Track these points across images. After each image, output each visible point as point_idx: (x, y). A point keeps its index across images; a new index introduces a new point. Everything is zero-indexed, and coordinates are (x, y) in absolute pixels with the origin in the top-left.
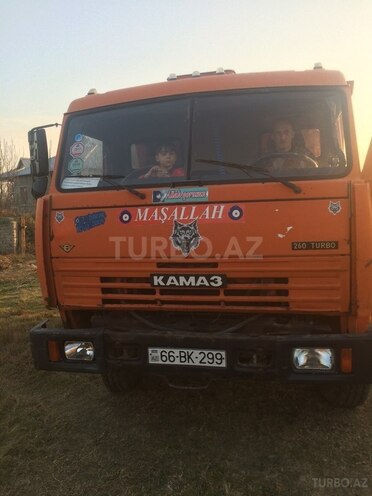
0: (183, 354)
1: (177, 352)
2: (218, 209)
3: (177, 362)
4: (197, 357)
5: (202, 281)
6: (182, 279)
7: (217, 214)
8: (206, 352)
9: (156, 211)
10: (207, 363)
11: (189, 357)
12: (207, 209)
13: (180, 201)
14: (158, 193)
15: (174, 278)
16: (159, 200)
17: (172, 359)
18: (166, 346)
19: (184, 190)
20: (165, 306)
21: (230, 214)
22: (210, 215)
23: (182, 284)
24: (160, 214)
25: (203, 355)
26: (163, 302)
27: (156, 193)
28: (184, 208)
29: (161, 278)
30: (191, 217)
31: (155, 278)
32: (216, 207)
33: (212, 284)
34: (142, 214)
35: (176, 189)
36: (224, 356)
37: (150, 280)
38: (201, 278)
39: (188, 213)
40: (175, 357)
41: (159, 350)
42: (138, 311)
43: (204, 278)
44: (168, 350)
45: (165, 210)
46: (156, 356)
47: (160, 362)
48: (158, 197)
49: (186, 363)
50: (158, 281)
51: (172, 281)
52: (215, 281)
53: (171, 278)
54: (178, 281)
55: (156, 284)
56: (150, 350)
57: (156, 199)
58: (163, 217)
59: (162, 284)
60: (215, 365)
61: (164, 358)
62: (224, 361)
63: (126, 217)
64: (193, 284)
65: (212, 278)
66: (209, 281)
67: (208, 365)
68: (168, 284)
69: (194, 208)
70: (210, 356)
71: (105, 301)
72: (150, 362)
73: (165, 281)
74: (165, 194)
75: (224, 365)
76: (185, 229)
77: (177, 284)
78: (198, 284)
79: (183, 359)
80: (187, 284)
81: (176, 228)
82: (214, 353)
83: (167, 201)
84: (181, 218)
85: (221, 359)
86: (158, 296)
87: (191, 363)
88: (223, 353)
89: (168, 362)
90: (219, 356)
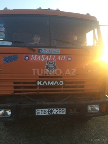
0: (49, 111)
1: (47, 110)
2: (63, 57)
3: (47, 114)
4: (55, 111)
5: (56, 83)
6: (49, 82)
7: (63, 59)
8: (59, 109)
9: (40, 56)
10: (59, 113)
11: (52, 111)
12: (59, 57)
13: (49, 53)
14: (41, 49)
15: (46, 82)
16: (41, 52)
17: (45, 113)
18: (43, 108)
19: (50, 49)
20: (40, 93)
21: (68, 59)
22: (61, 59)
23: (48, 84)
24: (41, 57)
25: (57, 110)
26: (40, 91)
27: (39, 50)
28: (51, 56)
29: (41, 82)
30: (54, 60)
31: (38, 82)
32: (62, 56)
33: (60, 84)
34: (34, 58)
35: (48, 49)
36: (65, 110)
37: (36, 83)
38: (56, 82)
39: (52, 58)
40: (47, 112)
41: (40, 110)
42: (28, 95)
43: (57, 82)
44: (44, 110)
45: (43, 56)
46: (39, 112)
47: (41, 114)
48: (41, 51)
49: (51, 114)
50: (39, 83)
51: (45, 83)
52: (61, 83)
53: (44, 82)
54: (47, 83)
55: (38, 84)
56: (36, 110)
57: (39, 52)
58: (42, 59)
59: (41, 84)
60: (62, 113)
61: (42, 113)
62: (65, 112)
63: (27, 58)
64: (53, 84)
65: (60, 82)
66: (59, 83)
67: (59, 114)
68: (43, 84)
69: (54, 56)
70: (60, 110)
71: (15, 92)
72: (36, 115)
73: (42, 83)
74: (43, 50)
75: (65, 113)
76: (51, 64)
77: (47, 84)
78: (54, 84)
79: (50, 113)
80: (51, 84)
81: (47, 63)
82: (62, 109)
83: (44, 53)
84: (50, 59)
85: (64, 111)
86: (38, 89)
87: (53, 114)
88: (65, 109)
89: (44, 114)
90: (63, 110)
